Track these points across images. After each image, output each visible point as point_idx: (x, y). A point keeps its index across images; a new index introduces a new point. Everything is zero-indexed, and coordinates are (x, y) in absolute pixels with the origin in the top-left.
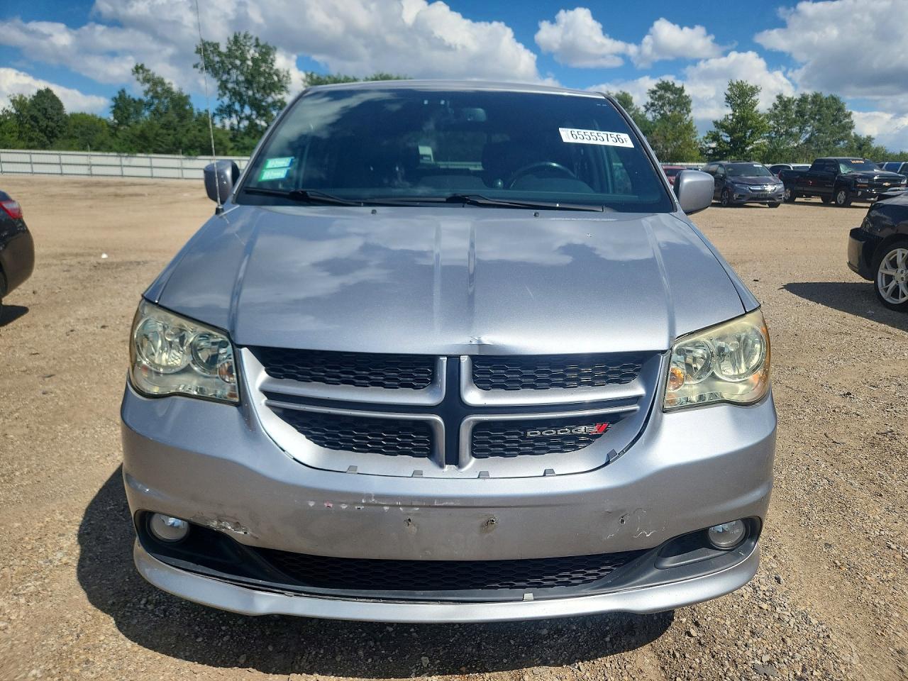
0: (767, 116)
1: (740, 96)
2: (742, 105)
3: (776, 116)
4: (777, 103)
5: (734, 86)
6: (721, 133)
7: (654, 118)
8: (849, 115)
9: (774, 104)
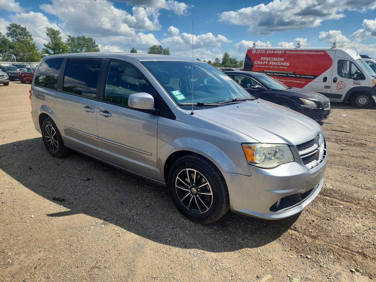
0: (66, 44)
1: (53, 34)
2: (55, 38)
3: (70, 44)
4: (69, 38)
5: (49, 29)
6: (49, 50)
7: (13, 40)
8: (97, 46)
9: (68, 39)
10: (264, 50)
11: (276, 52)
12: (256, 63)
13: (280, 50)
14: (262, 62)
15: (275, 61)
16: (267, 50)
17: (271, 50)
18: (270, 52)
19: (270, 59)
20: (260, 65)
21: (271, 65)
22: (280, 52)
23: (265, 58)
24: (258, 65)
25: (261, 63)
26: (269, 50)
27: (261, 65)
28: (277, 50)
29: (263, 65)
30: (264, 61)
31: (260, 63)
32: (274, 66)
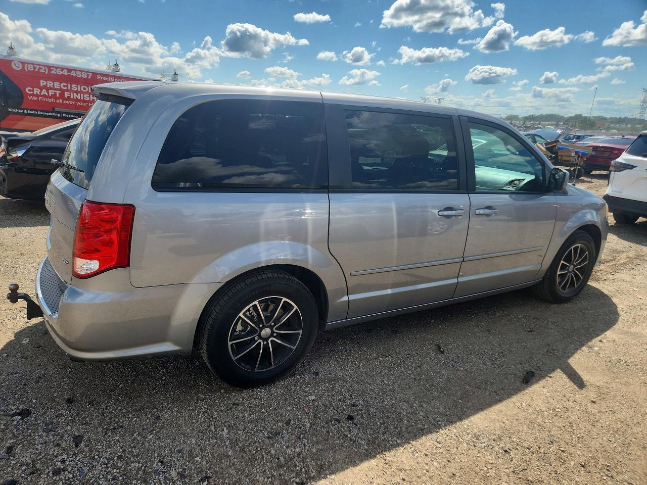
10: (44, 66)
11: (73, 74)
12: (29, 90)
13: (82, 71)
14: (44, 90)
15: (77, 92)
16: (52, 67)
17: (62, 69)
18: (59, 72)
19: (64, 86)
20: (41, 96)
21: (69, 98)
22: (84, 76)
23: (50, 84)
24: (37, 95)
25: (44, 92)
26: (56, 68)
27: (44, 96)
28: (76, 70)
29: (50, 97)
30: (50, 88)
31: (40, 93)
32: (77, 100)
